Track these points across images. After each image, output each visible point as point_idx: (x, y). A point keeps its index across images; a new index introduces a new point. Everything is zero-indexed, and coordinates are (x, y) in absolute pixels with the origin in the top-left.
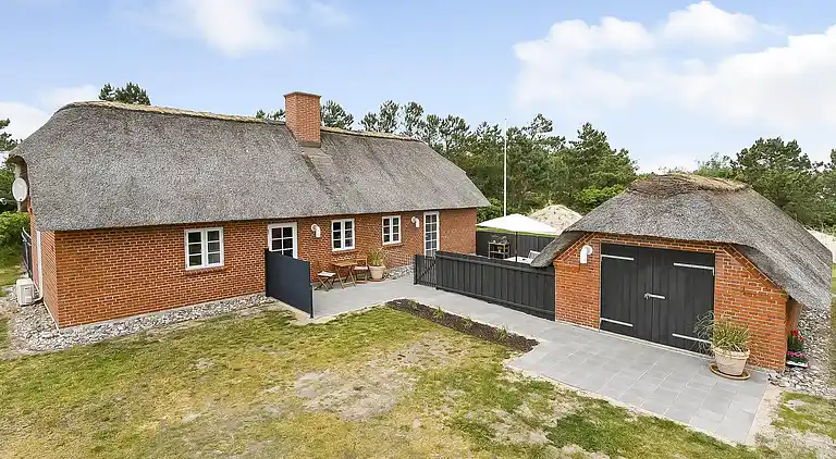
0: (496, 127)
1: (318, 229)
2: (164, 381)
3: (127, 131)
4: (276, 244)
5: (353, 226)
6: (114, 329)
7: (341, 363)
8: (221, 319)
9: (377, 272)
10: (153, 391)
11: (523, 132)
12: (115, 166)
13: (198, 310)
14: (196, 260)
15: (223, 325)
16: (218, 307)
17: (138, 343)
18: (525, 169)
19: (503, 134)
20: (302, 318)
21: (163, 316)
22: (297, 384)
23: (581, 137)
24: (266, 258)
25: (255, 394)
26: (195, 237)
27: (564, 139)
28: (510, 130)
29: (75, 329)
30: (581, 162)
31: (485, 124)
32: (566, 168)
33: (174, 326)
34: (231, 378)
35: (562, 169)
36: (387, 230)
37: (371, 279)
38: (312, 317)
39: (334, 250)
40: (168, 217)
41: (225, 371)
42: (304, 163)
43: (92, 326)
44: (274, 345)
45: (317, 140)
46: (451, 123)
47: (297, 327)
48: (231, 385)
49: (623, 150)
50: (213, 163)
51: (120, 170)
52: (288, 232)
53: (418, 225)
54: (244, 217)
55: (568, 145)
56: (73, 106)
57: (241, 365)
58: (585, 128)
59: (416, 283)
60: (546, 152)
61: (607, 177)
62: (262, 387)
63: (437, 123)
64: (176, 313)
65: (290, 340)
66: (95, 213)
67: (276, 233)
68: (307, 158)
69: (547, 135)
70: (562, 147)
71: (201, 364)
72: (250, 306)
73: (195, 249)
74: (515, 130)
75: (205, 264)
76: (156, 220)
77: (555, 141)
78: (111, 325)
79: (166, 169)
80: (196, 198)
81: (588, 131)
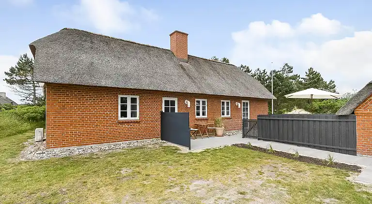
0: (264, 71)
1: (189, 102)
2: (98, 180)
3: (92, 43)
4: (167, 109)
5: (206, 104)
6: (76, 150)
7: (219, 175)
8: (137, 149)
9: (220, 131)
10: (89, 186)
12: (84, 57)
13: (123, 144)
14: (124, 114)
15: (138, 152)
16: (135, 144)
17: (88, 158)
19: (268, 74)
20: (184, 150)
21: (105, 146)
22: (192, 187)
23: (308, 76)
24: (161, 117)
25: (161, 192)
26: (124, 100)
29: (56, 150)
31: (258, 69)
33: (110, 151)
34: (144, 180)
36: (223, 108)
37: (216, 135)
38: (190, 149)
39: (197, 117)
40: (109, 83)
41: (139, 176)
42: (180, 67)
43: (66, 148)
44: (170, 162)
45: (186, 58)
46: (242, 69)
47: (182, 154)
48: (144, 185)
49: (331, 81)
50: (135, 62)
51: (85, 58)
52: (173, 103)
53: (239, 107)
54: (151, 88)
55: (300, 80)
56: (66, 29)
57: (150, 173)
58: (309, 70)
59: (243, 137)
62: (166, 188)
64: (112, 145)
65: (179, 160)
66: (69, 75)
67: (167, 102)
68: (181, 66)
69: (290, 75)
70: (298, 80)
71: (124, 172)
72: (153, 143)
73: (124, 108)
74: (274, 71)
75: (129, 117)
76: (103, 83)
77: (295, 77)
78: (76, 149)
79: (110, 61)
80: (126, 76)
81: (311, 72)
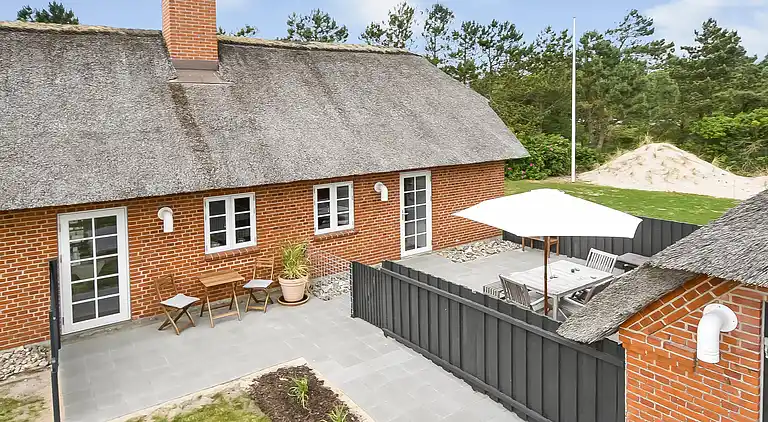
0: (564, 34)
9: (291, 289)
11: (606, 38)
18: (607, 91)
19: (576, 42)
23: (700, 40)
27: (672, 45)
28: (586, 36)
30: (701, 77)
32: (674, 85)
35: (668, 88)
37: (280, 299)
42: (168, 97)
45: (211, 56)
46: (496, 30)
53: (385, 197)
55: (679, 54)
58: (706, 26)
59: (355, 315)
60: (643, 65)
61: (743, 97)
63: (474, 32)
69: (644, 41)
70: (669, 55)
74: (594, 35)
81: (711, 30)
